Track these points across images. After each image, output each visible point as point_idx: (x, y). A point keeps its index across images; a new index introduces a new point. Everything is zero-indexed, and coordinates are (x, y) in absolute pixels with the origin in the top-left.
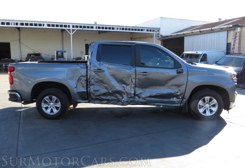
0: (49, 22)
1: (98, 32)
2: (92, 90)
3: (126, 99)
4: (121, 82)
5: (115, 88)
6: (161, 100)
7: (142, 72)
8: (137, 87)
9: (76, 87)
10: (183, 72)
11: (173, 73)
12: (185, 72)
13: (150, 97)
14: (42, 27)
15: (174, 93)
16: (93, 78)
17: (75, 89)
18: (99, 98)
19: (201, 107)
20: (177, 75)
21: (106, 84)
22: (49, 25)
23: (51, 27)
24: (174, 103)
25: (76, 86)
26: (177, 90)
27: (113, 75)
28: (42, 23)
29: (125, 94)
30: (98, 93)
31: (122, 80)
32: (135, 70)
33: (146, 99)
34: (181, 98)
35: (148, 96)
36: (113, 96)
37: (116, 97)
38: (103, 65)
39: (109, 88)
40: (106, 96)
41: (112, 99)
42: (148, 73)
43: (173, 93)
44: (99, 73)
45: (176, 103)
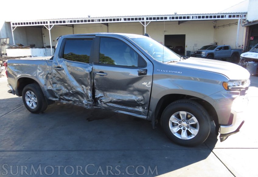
0: (125, 16)
1: (178, 22)
2: (55, 89)
3: (86, 102)
4: (81, 82)
5: (74, 89)
6: (124, 107)
7: (99, 71)
8: (97, 89)
9: (45, 85)
10: (146, 74)
11: (134, 73)
12: (149, 74)
13: (111, 102)
14: (119, 21)
15: (138, 101)
16: (55, 76)
17: (45, 86)
18: (62, 97)
19: (175, 125)
20: (139, 77)
21: (66, 83)
22: (125, 19)
23: (127, 21)
24: (139, 113)
25: (46, 83)
26: (140, 97)
27: (72, 74)
28: (120, 18)
29: (85, 96)
30: (60, 93)
31: (80, 80)
32: (92, 69)
33: (108, 104)
34: (147, 109)
35: (108, 101)
36: (75, 97)
37: (78, 98)
38: (62, 62)
39: (69, 88)
40: (68, 96)
41: (74, 100)
42: (105, 73)
43: (136, 100)
44: (59, 71)
45: (142, 114)
